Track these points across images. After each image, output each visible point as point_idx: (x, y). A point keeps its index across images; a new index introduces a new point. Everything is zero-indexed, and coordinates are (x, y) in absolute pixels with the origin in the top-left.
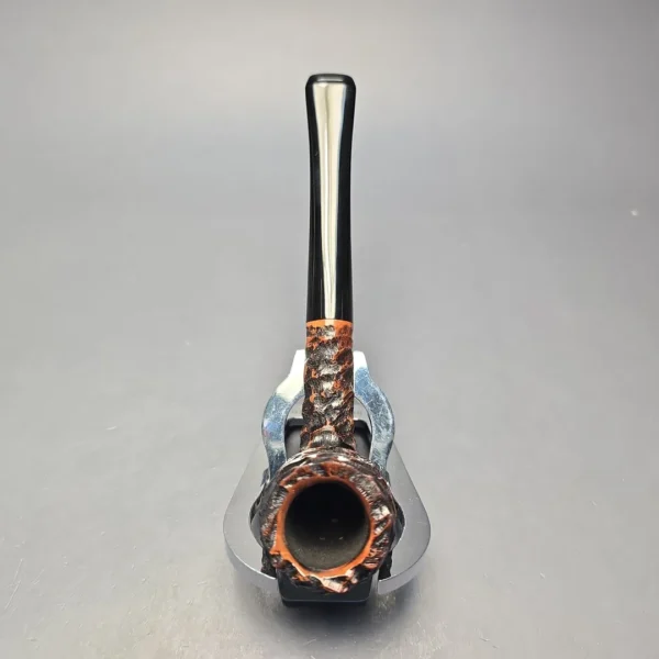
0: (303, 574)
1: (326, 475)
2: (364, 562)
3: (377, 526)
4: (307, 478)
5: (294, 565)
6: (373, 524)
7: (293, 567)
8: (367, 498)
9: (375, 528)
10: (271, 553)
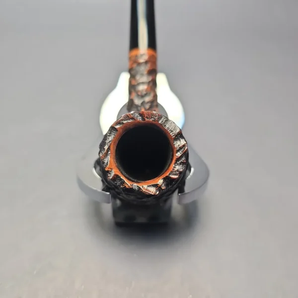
0: (128, 184)
1: (143, 119)
2: (170, 174)
3: (178, 151)
4: (130, 121)
5: (122, 177)
6: (175, 150)
7: (121, 179)
8: (171, 134)
9: (177, 153)
10: (106, 169)
